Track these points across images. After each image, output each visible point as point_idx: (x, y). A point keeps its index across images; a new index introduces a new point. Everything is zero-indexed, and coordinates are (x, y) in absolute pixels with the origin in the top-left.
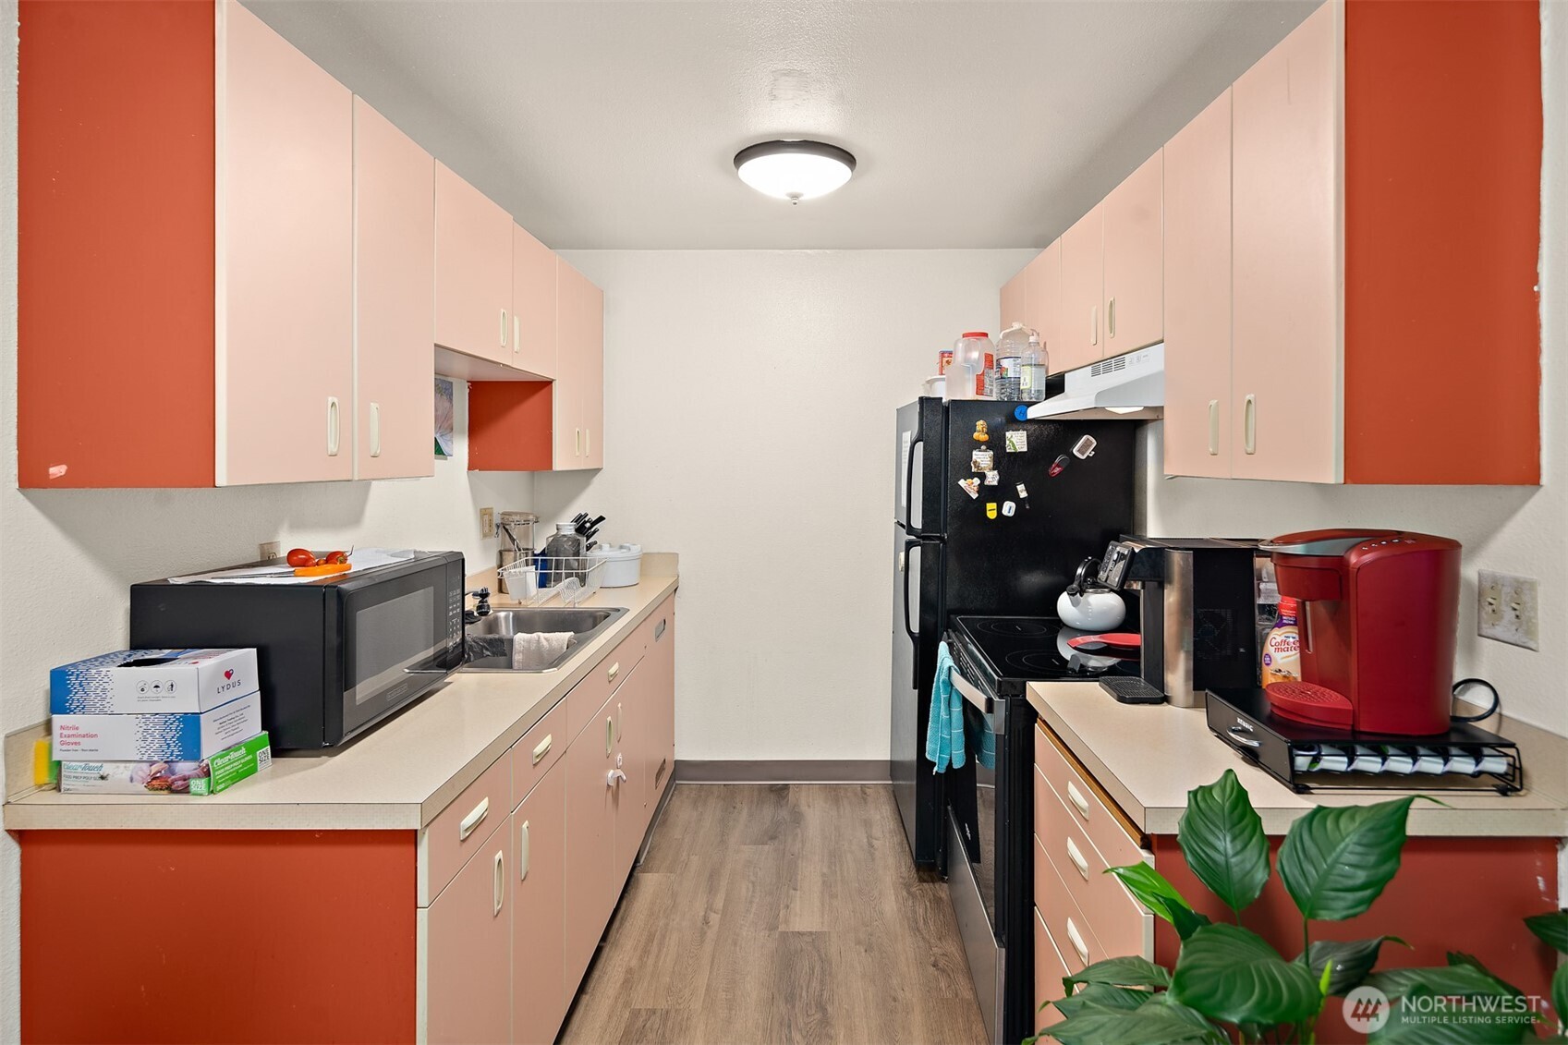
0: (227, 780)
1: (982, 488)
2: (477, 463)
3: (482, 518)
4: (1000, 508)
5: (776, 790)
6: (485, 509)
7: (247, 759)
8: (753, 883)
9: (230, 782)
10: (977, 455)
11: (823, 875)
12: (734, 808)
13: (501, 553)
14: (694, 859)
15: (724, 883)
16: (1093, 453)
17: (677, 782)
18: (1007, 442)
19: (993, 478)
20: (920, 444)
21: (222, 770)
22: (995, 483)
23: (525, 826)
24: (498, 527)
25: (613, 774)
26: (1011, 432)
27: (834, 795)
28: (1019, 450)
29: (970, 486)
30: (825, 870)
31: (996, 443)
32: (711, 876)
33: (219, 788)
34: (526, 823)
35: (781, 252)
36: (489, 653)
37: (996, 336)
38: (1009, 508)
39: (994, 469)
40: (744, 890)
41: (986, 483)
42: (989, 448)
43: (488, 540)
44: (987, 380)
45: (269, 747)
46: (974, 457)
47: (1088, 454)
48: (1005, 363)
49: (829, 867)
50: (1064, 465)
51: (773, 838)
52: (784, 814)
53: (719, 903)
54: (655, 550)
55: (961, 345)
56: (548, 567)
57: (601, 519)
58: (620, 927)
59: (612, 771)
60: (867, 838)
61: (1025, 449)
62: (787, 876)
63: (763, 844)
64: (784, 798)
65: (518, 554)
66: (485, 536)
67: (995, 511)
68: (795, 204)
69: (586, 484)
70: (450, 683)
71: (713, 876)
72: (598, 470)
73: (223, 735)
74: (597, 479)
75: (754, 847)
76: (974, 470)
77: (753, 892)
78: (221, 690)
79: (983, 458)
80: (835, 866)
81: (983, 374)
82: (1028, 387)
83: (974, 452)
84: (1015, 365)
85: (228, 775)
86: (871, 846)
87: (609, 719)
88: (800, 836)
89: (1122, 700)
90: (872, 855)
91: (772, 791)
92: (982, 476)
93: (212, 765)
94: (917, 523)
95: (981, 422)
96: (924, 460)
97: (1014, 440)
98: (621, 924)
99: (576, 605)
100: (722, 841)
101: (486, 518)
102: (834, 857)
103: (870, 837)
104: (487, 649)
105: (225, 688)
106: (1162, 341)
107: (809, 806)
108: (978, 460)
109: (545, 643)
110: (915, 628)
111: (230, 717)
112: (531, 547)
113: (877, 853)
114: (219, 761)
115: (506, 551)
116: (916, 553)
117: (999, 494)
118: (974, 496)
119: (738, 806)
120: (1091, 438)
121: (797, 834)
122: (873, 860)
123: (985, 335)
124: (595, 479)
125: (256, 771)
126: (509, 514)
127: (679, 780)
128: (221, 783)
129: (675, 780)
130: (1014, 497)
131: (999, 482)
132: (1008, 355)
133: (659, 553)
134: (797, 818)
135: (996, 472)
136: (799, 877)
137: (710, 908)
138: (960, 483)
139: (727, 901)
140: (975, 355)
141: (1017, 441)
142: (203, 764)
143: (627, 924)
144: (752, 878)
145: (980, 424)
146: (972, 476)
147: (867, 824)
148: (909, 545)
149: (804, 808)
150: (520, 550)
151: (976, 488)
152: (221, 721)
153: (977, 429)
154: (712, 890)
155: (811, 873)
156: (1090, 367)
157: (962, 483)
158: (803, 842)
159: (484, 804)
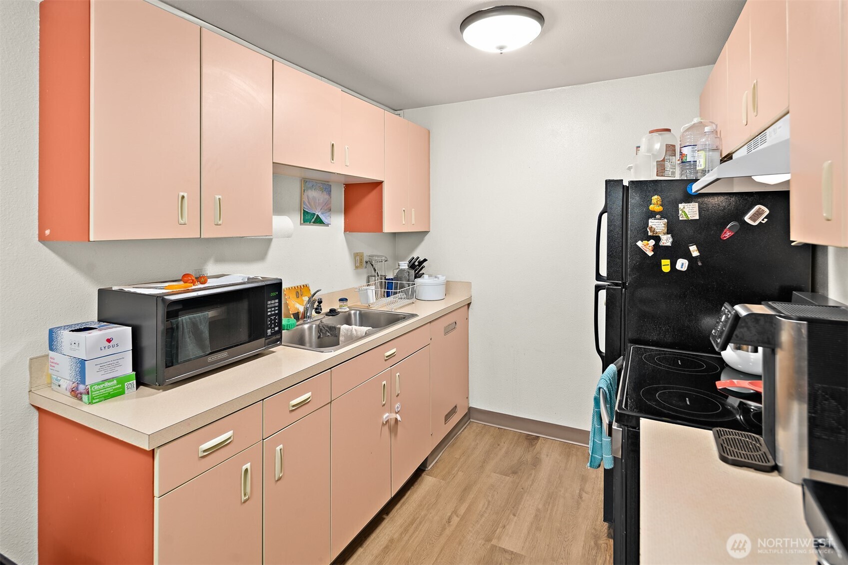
0: (101, 397)
1: (656, 247)
2: (348, 229)
3: (355, 258)
4: (673, 265)
5: (529, 439)
6: (357, 253)
7: (117, 386)
8: (489, 502)
9: (103, 398)
10: (652, 223)
11: (538, 510)
12: (498, 445)
13: (368, 277)
14: (460, 473)
15: (471, 496)
16: (766, 220)
17: (471, 420)
18: (680, 212)
19: (666, 240)
20: (605, 216)
21: (98, 392)
22: (669, 244)
23: (278, 448)
24: (367, 262)
25: (388, 416)
26: (683, 204)
27: (568, 451)
28: (690, 218)
29: (648, 247)
30: (540, 507)
31: (670, 214)
32: (465, 490)
33: (94, 401)
34: (281, 446)
35: (532, 93)
36: (329, 334)
37: (678, 131)
38: (682, 264)
39: (668, 233)
40: (481, 505)
41: (661, 244)
42: (662, 217)
43: (360, 270)
44: (668, 165)
45: (135, 381)
46: (650, 224)
47: (760, 220)
48: (685, 151)
49: (544, 505)
50: (736, 230)
51: (514, 473)
52: (529, 457)
53: (462, 511)
54: (458, 280)
55: (644, 139)
56: (390, 287)
57: (425, 260)
58: (400, 508)
59: (387, 414)
60: (580, 490)
61: (697, 217)
62: (513, 504)
63: (506, 475)
64: (532, 445)
65: (377, 278)
66: (357, 267)
67: (669, 266)
68: (501, 53)
69: (422, 240)
70: (274, 352)
71: (467, 489)
72: (427, 232)
73: (103, 372)
74: (427, 237)
75: (499, 476)
76: (650, 234)
77: (487, 508)
78: (103, 348)
79: (658, 225)
80: (549, 505)
81: (664, 160)
82: (703, 167)
83: (650, 221)
84: (693, 151)
85: (102, 394)
86: (580, 497)
87: (384, 382)
88: (533, 476)
89: (724, 459)
90: (578, 504)
91: (526, 439)
92: (657, 239)
93: (91, 388)
94: (604, 272)
95: (656, 197)
96: (608, 226)
97: (686, 210)
98: (401, 506)
99: (393, 310)
100: (482, 467)
101: (358, 258)
102: (551, 498)
103: (582, 489)
104: (328, 332)
105: (107, 348)
106: (788, 113)
107: (547, 455)
108: (653, 226)
109: (354, 332)
110: (603, 349)
111: (108, 363)
112: (383, 274)
113: (582, 503)
114: (96, 387)
115: (371, 276)
116: (603, 294)
117: (673, 253)
118: (650, 254)
119: (502, 444)
120: (763, 207)
121: (531, 474)
122: (578, 508)
123: (669, 130)
124: (426, 237)
125: (125, 393)
126: (372, 256)
127: (472, 419)
128: (96, 399)
129: (470, 419)
130: (687, 255)
131: (672, 243)
132: (687, 144)
133: (460, 282)
134: (536, 462)
135: (669, 236)
136: (521, 506)
137: (455, 512)
138: (637, 244)
139: (468, 510)
140: (657, 146)
141: (690, 211)
142: (87, 388)
143: (404, 508)
144: (490, 499)
145: (655, 198)
146: (649, 238)
147: (584, 479)
148: (598, 288)
149: (543, 456)
150: (378, 276)
151: (650, 248)
152: (102, 365)
153: (653, 202)
154: (462, 499)
155: (531, 505)
156: (746, 146)
157: (640, 244)
158: (533, 481)
159: (229, 434)
